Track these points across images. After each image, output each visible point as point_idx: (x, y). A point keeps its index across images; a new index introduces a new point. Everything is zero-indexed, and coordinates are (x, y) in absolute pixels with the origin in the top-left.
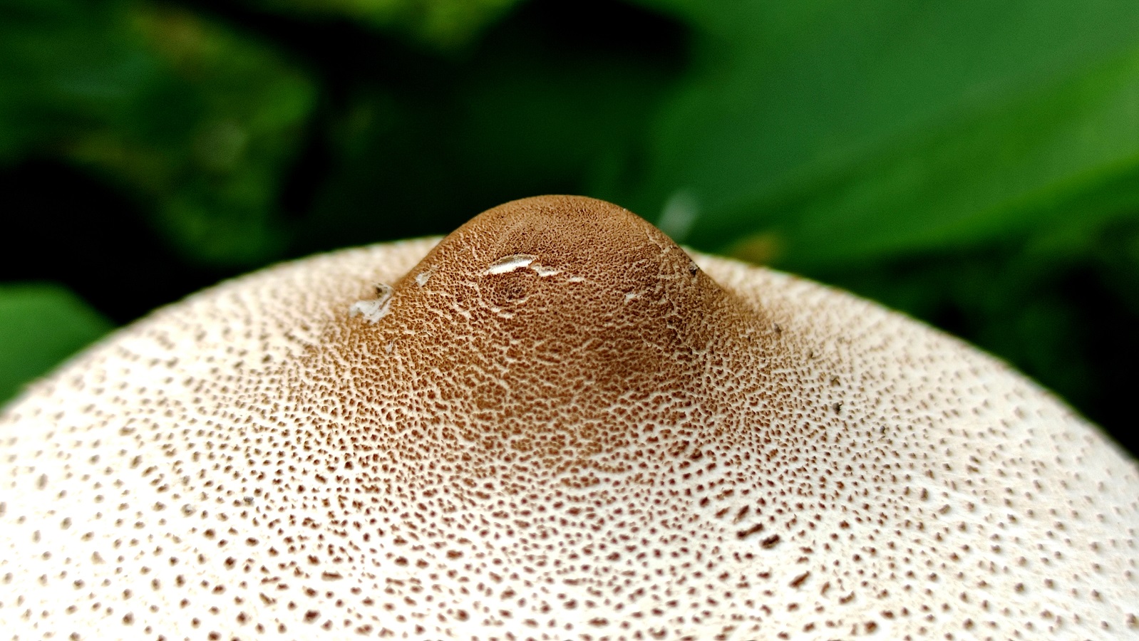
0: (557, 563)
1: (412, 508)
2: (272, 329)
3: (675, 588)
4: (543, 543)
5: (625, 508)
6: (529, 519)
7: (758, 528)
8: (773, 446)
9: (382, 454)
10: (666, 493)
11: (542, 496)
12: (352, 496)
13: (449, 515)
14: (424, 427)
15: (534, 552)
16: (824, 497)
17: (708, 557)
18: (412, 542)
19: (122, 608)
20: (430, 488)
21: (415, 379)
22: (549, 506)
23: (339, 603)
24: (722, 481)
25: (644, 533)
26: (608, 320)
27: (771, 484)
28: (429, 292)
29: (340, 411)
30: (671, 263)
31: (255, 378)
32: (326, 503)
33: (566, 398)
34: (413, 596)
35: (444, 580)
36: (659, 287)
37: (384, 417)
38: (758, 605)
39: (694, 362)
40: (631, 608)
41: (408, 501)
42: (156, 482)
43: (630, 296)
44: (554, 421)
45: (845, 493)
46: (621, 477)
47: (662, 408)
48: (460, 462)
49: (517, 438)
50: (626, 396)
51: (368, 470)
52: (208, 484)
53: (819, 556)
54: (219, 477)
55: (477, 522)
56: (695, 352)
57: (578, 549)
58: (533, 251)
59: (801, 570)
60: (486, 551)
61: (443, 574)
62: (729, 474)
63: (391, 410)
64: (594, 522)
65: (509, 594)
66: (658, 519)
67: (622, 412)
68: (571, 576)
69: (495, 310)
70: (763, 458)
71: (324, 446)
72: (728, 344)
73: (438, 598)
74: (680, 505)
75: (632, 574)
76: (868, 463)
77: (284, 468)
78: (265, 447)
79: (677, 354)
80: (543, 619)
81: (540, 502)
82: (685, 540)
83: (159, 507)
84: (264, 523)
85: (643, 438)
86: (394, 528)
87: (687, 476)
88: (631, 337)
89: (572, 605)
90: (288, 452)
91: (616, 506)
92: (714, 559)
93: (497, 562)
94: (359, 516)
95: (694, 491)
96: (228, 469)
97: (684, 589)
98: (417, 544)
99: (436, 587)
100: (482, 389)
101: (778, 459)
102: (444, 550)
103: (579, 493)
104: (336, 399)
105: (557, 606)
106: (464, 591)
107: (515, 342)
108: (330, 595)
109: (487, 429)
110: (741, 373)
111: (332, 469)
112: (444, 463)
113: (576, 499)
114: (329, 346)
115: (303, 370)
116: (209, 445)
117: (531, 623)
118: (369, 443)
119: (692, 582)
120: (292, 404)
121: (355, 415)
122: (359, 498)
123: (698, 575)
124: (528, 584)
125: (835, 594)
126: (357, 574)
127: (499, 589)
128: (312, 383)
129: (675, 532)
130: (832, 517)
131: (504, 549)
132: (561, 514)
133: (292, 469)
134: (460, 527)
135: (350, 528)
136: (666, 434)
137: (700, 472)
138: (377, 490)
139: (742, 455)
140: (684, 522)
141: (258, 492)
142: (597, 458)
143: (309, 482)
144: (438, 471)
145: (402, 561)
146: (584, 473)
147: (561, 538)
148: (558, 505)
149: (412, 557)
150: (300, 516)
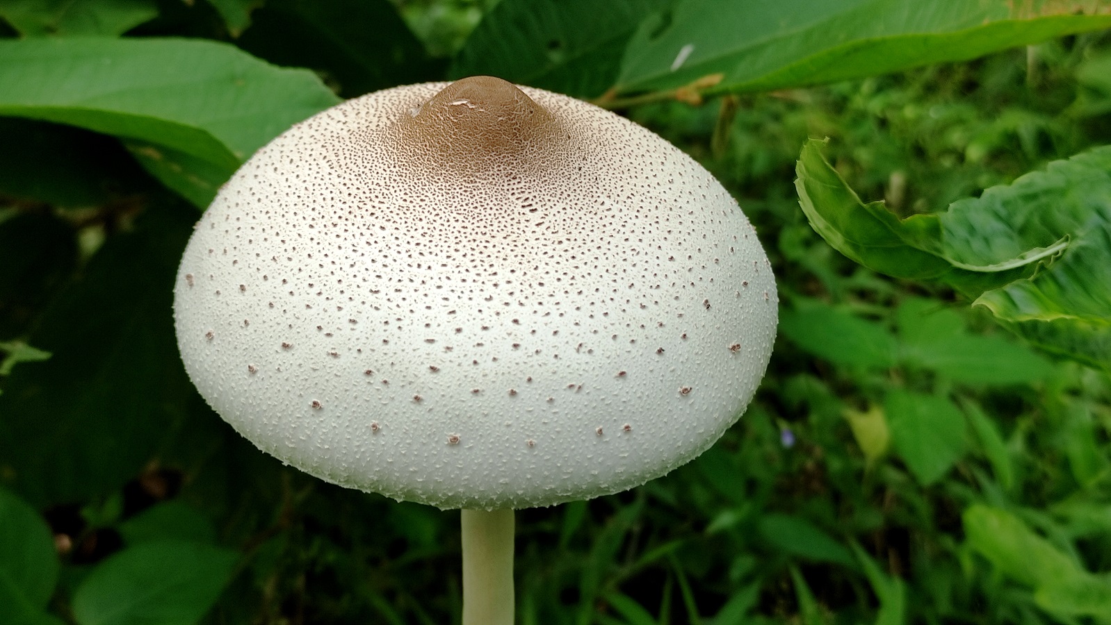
0: (456, 207)
2: (384, 115)
3: (494, 220)
4: (453, 200)
5: (484, 193)
6: (450, 192)
7: (531, 205)
8: (545, 178)
9: (406, 164)
10: (500, 189)
11: (456, 185)
12: (394, 177)
13: (424, 187)
14: (421, 156)
15: (449, 203)
16: (560, 198)
17: (509, 212)
18: (410, 195)
19: (312, 206)
20: (419, 177)
21: (422, 139)
23: (382, 211)
24: (521, 188)
25: (488, 201)
26: (490, 126)
27: (541, 191)
29: (396, 148)
30: (521, 108)
31: (371, 132)
32: (385, 179)
34: (406, 212)
35: (417, 208)
36: (513, 116)
39: (522, 145)
41: (411, 181)
42: (330, 165)
43: (501, 118)
45: (569, 199)
46: (485, 182)
47: (505, 160)
48: (431, 170)
49: (451, 164)
50: (492, 154)
51: (401, 169)
52: (348, 168)
54: (352, 166)
55: (433, 191)
56: (523, 141)
57: (464, 204)
58: (469, 98)
59: (541, 221)
60: (433, 200)
61: (417, 206)
62: (525, 186)
63: (412, 149)
64: (472, 195)
66: (494, 197)
67: (490, 159)
68: (459, 212)
69: (452, 118)
70: (540, 182)
71: (388, 160)
72: (539, 140)
73: (414, 213)
74: (504, 194)
75: (480, 214)
77: (374, 165)
78: (369, 157)
79: (515, 141)
80: (446, 224)
81: (455, 187)
82: (502, 205)
83: (330, 174)
84: (363, 183)
85: (496, 170)
86: (405, 189)
87: (509, 184)
88: (498, 133)
89: (457, 221)
90: (376, 160)
91: (480, 191)
92: (511, 213)
93: (436, 204)
94: (395, 185)
95: (510, 190)
96: (355, 163)
98: (411, 195)
99: (414, 210)
101: (547, 183)
103: (469, 185)
104: (395, 143)
105: (452, 220)
106: (423, 212)
107: (456, 130)
108: (380, 208)
109: (442, 160)
110: (541, 151)
111: (389, 167)
112: (426, 169)
113: (467, 187)
114: (399, 124)
115: (388, 131)
116: (351, 154)
117: (442, 225)
118: (403, 160)
119: (500, 219)
120: (381, 144)
122: (396, 178)
123: (503, 217)
124: (444, 212)
126: (390, 203)
127: (434, 213)
128: (389, 136)
129: (499, 202)
130: (560, 206)
131: (439, 201)
132: (460, 191)
133: (376, 166)
134: (427, 191)
135: (391, 188)
136: (505, 169)
137: (514, 184)
138: (402, 176)
139: (532, 180)
140: (504, 200)
141: (363, 172)
142: (477, 174)
143: (381, 171)
144: (423, 172)
145: (405, 200)
146: (472, 179)
148: (461, 188)
149: (409, 199)
150: (376, 182)
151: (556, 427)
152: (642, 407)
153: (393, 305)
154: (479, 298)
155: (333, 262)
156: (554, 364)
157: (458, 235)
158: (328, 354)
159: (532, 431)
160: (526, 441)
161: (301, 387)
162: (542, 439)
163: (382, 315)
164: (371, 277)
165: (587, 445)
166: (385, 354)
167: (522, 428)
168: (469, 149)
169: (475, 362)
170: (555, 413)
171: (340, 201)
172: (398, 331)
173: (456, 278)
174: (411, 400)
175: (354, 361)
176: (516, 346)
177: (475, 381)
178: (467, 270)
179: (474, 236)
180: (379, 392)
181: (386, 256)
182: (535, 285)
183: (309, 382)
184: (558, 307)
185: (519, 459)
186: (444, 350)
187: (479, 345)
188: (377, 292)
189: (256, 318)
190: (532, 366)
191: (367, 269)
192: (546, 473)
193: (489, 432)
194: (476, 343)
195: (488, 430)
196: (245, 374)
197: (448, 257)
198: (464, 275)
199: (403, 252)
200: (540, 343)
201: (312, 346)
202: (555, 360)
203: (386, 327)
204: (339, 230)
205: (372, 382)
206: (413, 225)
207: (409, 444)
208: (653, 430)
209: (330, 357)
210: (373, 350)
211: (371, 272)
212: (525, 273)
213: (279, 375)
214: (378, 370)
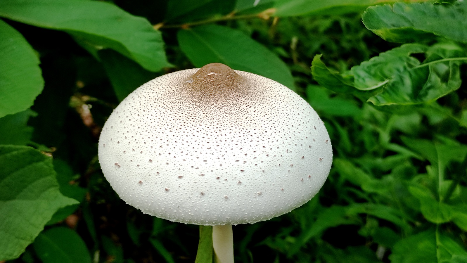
0: (224, 112)
1: (204, 107)
3: (239, 113)
7: (248, 105)
8: (248, 95)
15: (221, 111)
17: (243, 109)
18: (205, 111)
19: (166, 124)
20: (205, 104)
21: (200, 90)
25: (234, 107)
26: (225, 80)
28: (200, 78)
29: (189, 96)
30: (232, 72)
31: (173, 93)
32: (191, 108)
33: (221, 91)
34: (206, 117)
35: (210, 115)
36: (231, 75)
37: (196, 96)
38: (250, 114)
40: (234, 116)
42: (164, 108)
43: (228, 76)
44: (220, 94)
48: (209, 101)
50: (229, 90)
53: (257, 108)
54: (174, 106)
55: (213, 108)
57: (226, 110)
58: (214, 71)
59: (255, 110)
61: (210, 114)
63: (197, 95)
64: (228, 106)
66: (236, 105)
67: (229, 92)
68: (226, 113)
69: (210, 80)
72: (241, 82)
73: (210, 117)
76: (261, 96)
77: (183, 104)
78: (179, 102)
79: (235, 84)
80: (224, 118)
81: (220, 104)
86: (202, 110)
87: (238, 100)
88: (229, 82)
89: (227, 116)
90: (183, 102)
93: (216, 112)
95: (240, 101)
97: (241, 113)
100: (210, 91)
102: (209, 112)
103: (225, 103)
104: (188, 94)
105: (225, 117)
106: (213, 116)
108: (195, 119)
114: (183, 88)
115: (181, 91)
116: (170, 103)
117: (222, 119)
118: (195, 99)
119: (241, 112)
120: (181, 96)
121: (192, 96)
122: (196, 107)
123: (242, 112)
124: (221, 114)
125: (259, 112)
126: (198, 116)
127: (217, 115)
128: (183, 93)
130: (257, 104)
132: (223, 106)
133: (185, 104)
134: (211, 109)
135: (195, 110)
136: (235, 94)
137: (240, 99)
141: (181, 107)
142: (226, 98)
143: (188, 105)
144: (206, 102)
145: (204, 113)
146: (225, 100)
147: (224, 109)
148: (223, 105)
149: (205, 113)
150: (188, 110)
151: (289, 182)
152: (312, 168)
153: (218, 151)
154: (248, 142)
155: (187, 142)
156: (282, 159)
157: (230, 121)
158: (199, 175)
159: (282, 185)
160: (281, 189)
161: (191, 191)
162: (286, 187)
163: (216, 156)
164: (206, 143)
165: (299, 185)
166: (222, 170)
167: (278, 184)
168: (221, 90)
169: (256, 165)
170: (287, 176)
171: (177, 119)
172: (224, 160)
173: (237, 136)
174: (237, 184)
175: (211, 175)
176: (267, 155)
177: (258, 171)
178: (239, 133)
179: (235, 121)
180: (224, 184)
181: (207, 135)
182: (264, 133)
183: (194, 188)
184: (275, 138)
185: (280, 196)
186: (244, 163)
187: (255, 158)
188: (210, 148)
189: (162, 170)
190: (275, 161)
191: (202, 141)
192: (289, 199)
193: (268, 189)
194: (254, 158)
195: (267, 188)
196: (164, 192)
197: (230, 130)
198: (239, 135)
199: (213, 132)
200: (274, 152)
201: (191, 174)
202: (281, 157)
203: (219, 160)
204: (183, 129)
205: (220, 181)
206: (212, 122)
207: (240, 201)
208: (316, 175)
209: (201, 176)
210: (217, 169)
211: (204, 141)
212: (259, 129)
213: (180, 189)
214: (222, 177)
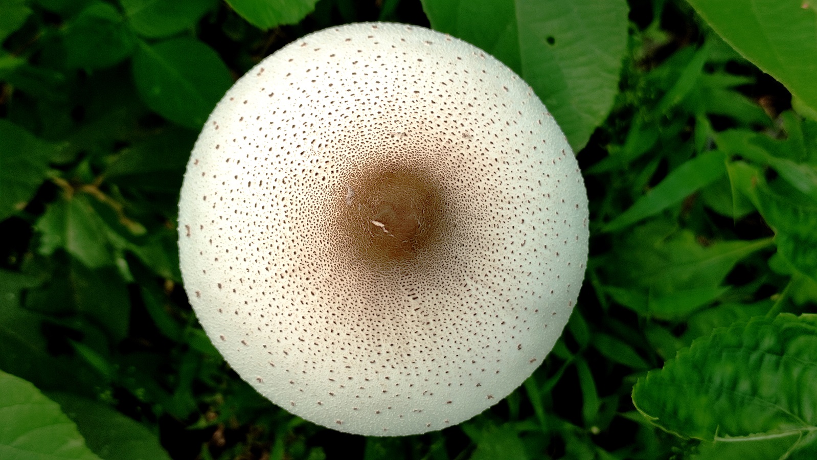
0: (363, 292)
1: (337, 264)
3: (387, 305)
4: (362, 286)
6: (361, 279)
7: (414, 294)
8: (429, 272)
9: (335, 246)
10: (395, 283)
11: (366, 276)
13: (344, 270)
14: (346, 246)
15: (359, 288)
16: (436, 286)
18: (334, 272)
19: (269, 249)
20: (342, 261)
22: (366, 278)
23: (314, 279)
24: (410, 281)
25: (386, 291)
27: (423, 283)
32: (320, 250)
33: (379, 258)
34: (330, 286)
35: (338, 285)
37: (339, 236)
38: (404, 313)
39: (417, 253)
40: (375, 308)
41: (337, 261)
42: (286, 212)
44: (375, 261)
45: (443, 285)
46: (386, 277)
47: (403, 264)
48: (351, 259)
49: (365, 261)
50: (395, 260)
51: (331, 247)
52: (297, 223)
53: (426, 303)
54: (300, 222)
55: (350, 275)
56: (418, 251)
57: (369, 290)
59: (419, 306)
60: (349, 283)
61: (338, 283)
62: (413, 280)
63: (341, 236)
64: (375, 285)
65: (350, 295)
66: (390, 288)
67: (392, 264)
68: (365, 296)
69: (371, 233)
70: (424, 276)
71: (324, 233)
73: (335, 289)
74: (397, 286)
75: (378, 300)
76: (455, 275)
77: (314, 232)
78: (312, 221)
80: (355, 304)
82: (394, 294)
83: (285, 222)
84: (305, 246)
85: (395, 270)
86: (332, 266)
87: (402, 279)
89: (362, 303)
90: (317, 227)
91: (382, 283)
92: (399, 300)
93: (350, 286)
94: (325, 258)
95: (402, 283)
96: (302, 222)
97: (389, 306)
99: (335, 286)
100: (361, 247)
101: (429, 276)
102: (340, 278)
105: (359, 301)
106: (341, 290)
107: (372, 242)
109: (360, 256)
110: (430, 253)
111: (324, 241)
112: (348, 257)
113: (373, 279)
116: (301, 209)
117: (352, 304)
118: (334, 240)
119: (392, 305)
121: (334, 230)
122: (327, 253)
123: (394, 303)
124: (355, 294)
125: (424, 314)
126: (320, 273)
127: (348, 293)
129: (393, 292)
130: (434, 293)
131: (353, 284)
132: (368, 281)
133: (316, 234)
134: (346, 274)
136: (401, 269)
137: (406, 279)
138: (332, 254)
139: (419, 275)
140: (396, 290)
141: (307, 235)
144: (346, 258)
146: (377, 274)
147: (366, 287)
148: (369, 279)
149: (333, 276)
153: (312, 353)
154: (366, 361)
155: (278, 307)
157: (361, 314)
159: (387, 426)
160: (382, 428)
161: (252, 367)
162: (392, 428)
163: (304, 356)
164: (301, 329)
166: (303, 378)
169: (358, 397)
170: (402, 421)
171: (288, 255)
172: (313, 369)
173: (354, 345)
174: (316, 403)
175: (284, 373)
176: (385, 392)
178: (362, 341)
179: (371, 316)
180: (297, 393)
181: (312, 317)
182: (405, 355)
183: (255, 368)
184: (417, 370)
186: (340, 387)
187: (362, 388)
188: (302, 341)
190: (393, 402)
191: (298, 322)
197: (352, 329)
199: (324, 318)
200: (400, 391)
201: (260, 353)
202: (408, 400)
203: (306, 364)
205: (293, 387)
206: (333, 299)
209: (270, 365)
210: (296, 374)
211: (301, 325)
212: (400, 347)
213: (239, 353)
214: (298, 384)
